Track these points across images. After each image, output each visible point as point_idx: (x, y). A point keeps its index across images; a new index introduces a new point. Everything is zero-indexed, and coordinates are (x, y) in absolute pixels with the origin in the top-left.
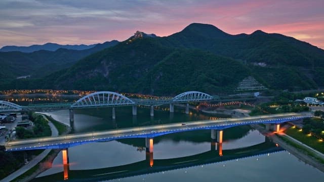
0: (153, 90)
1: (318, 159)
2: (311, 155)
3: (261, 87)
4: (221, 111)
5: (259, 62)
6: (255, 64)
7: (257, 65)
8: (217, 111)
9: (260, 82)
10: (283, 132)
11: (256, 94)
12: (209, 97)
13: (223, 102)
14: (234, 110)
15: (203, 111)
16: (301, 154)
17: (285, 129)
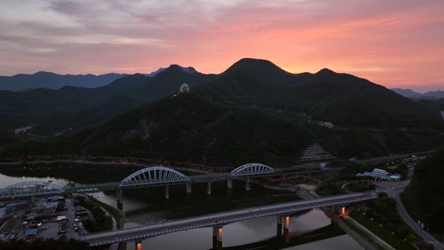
0: (205, 159)
1: (376, 244)
2: (371, 241)
3: (328, 156)
4: (284, 187)
5: (324, 121)
6: (321, 124)
7: (323, 125)
8: (281, 187)
9: (327, 150)
10: (349, 215)
11: (323, 165)
12: (271, 170)
13: (286, 176)
14: (299, 185)
15: (265, 186)
16: (363, 240)
17: (350, 211)
